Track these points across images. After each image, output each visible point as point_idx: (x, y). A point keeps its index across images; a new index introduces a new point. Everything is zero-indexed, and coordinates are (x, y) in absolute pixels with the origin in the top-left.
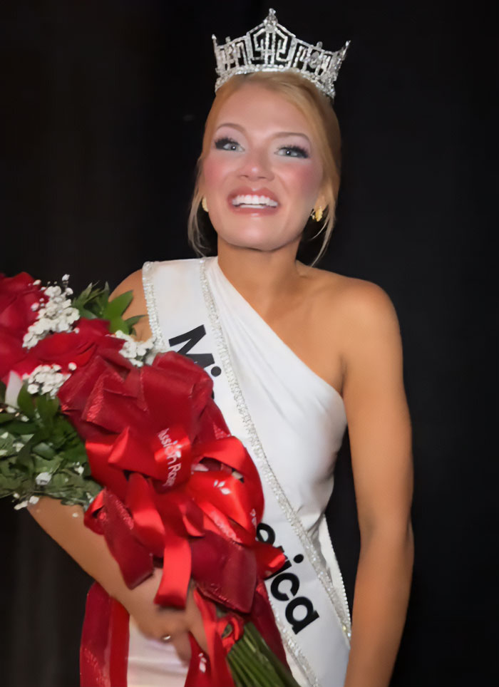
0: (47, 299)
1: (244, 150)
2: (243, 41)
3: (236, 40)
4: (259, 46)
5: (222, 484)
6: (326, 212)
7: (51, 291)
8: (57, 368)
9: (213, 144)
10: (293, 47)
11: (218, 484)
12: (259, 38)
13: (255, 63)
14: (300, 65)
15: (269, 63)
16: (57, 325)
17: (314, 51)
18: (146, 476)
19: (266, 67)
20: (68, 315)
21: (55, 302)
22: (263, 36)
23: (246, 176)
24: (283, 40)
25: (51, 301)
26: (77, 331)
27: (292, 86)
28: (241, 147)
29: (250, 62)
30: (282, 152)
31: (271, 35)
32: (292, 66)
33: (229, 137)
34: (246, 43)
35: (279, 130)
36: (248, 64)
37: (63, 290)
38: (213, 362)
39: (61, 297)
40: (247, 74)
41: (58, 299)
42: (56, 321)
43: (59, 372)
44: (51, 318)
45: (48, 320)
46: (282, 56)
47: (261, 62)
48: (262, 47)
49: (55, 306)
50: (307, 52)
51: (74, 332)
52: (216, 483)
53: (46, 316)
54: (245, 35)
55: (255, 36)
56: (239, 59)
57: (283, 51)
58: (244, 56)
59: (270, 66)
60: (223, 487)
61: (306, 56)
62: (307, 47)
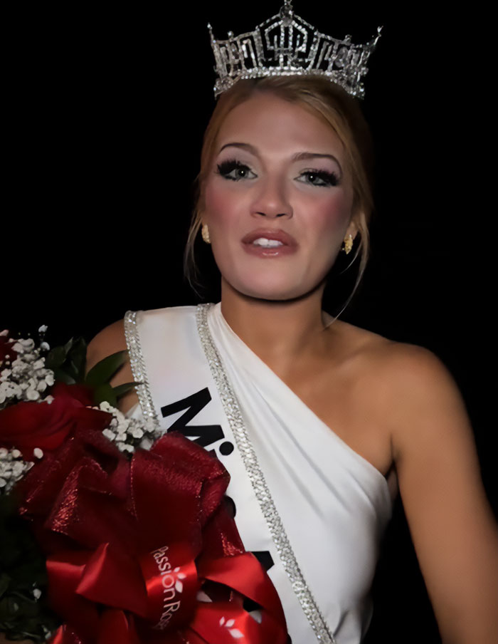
0: (14, 356)
1: (256, 176)
2: (251, 38)
3: (242, 36)
4: (272, 44)
5: (230, 623)
6: (357, 241)
7: (21, 345)
8: (17, 453)
9: (215, 169)
10: (315, 43)
11: (225, 623)
12: (272, 34)
13: (267, 65)
14: (324, 66)
15: (285, 64)
16: (24, 391)
17: (341, 46)
18: (127, 613)
19: (282, 71)
20: (40, 379)
21: (24, 361)
22: (277, 31)
23: (262, 214)
24: (302, 35)
25: (19, 359)
26: (49, 400)
27: (316, 94)
28: (252, 173)
29: (260, 64)
30: (303, 178)
31: (287, 30)
32: (314, 66)
33: (237, 160)
34: (256, 40)
35: (300, 149)
36: (258, 66)
37: (37, 345)
38: (222, 436)
39: (34, 354)
40: (257, 79)
41: (28, 357)
42: (24, 386)
43: (19, 459)
44: (17, 382)
45: (13, 384)
46: (301, 55)
47: (276, 64)
48: (276, 46)
49: (25, 366)
50: (332, 49)
51: (46, 402)
52: (222, 621)
53: (11, 378)
54: (254, 30)
55: (267, 30)
56: (245, 59)
57: (303, 49)
58: (253, 56)
59: (286, 68)
60: (233, 627)
61: (331, 53)
62: (332, 43)
